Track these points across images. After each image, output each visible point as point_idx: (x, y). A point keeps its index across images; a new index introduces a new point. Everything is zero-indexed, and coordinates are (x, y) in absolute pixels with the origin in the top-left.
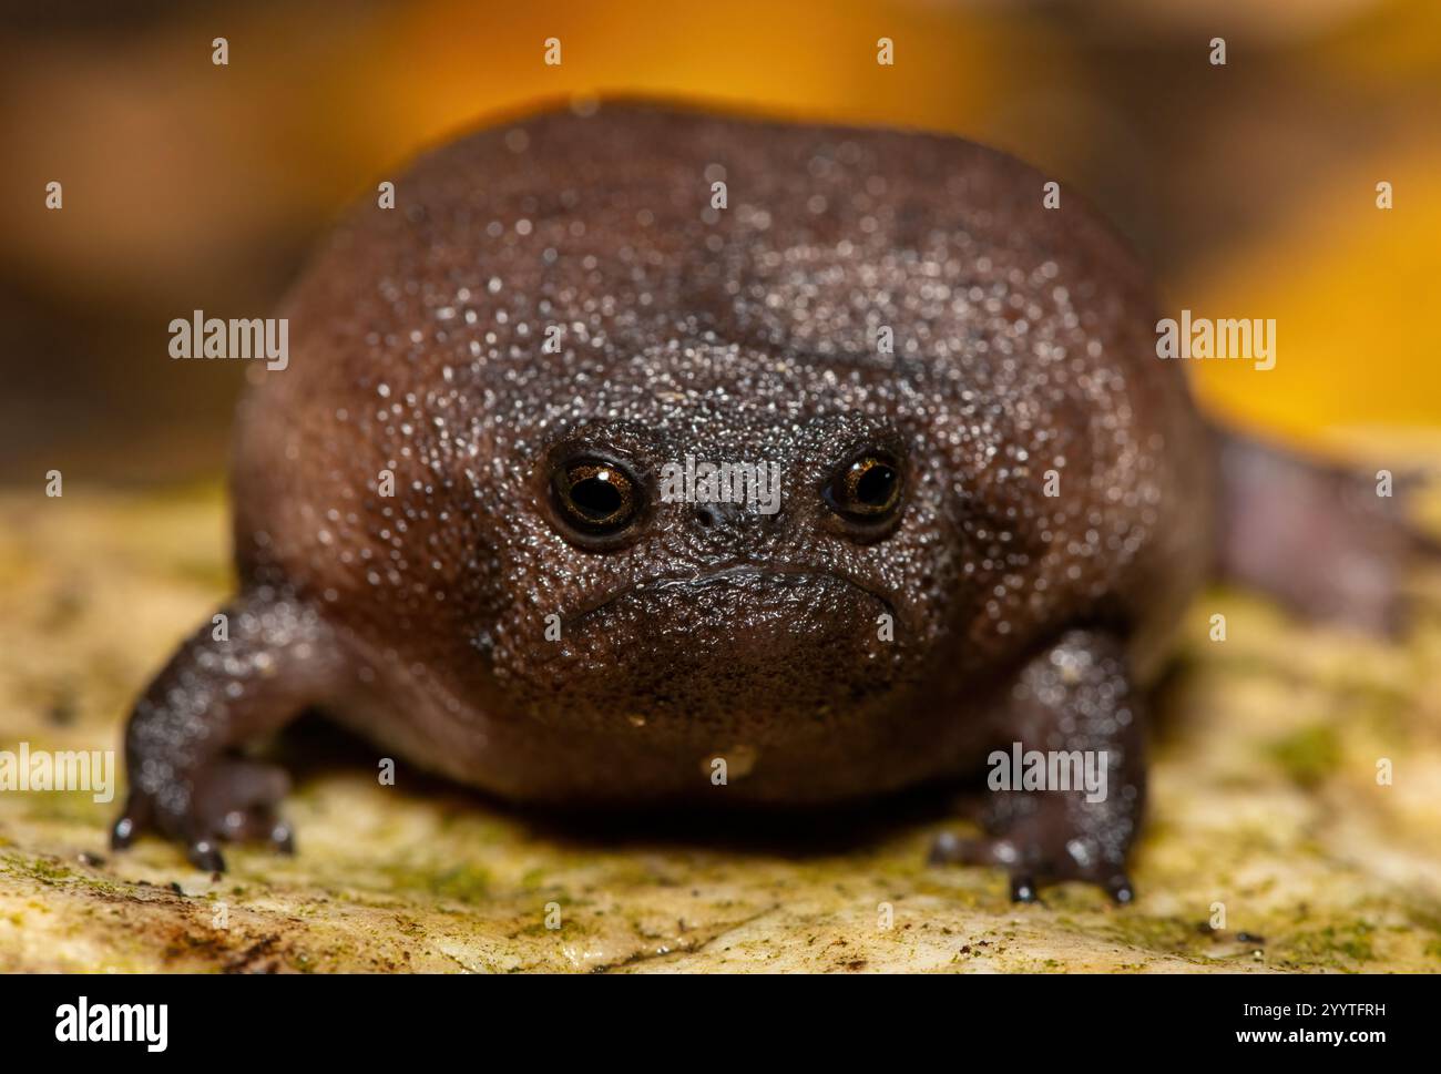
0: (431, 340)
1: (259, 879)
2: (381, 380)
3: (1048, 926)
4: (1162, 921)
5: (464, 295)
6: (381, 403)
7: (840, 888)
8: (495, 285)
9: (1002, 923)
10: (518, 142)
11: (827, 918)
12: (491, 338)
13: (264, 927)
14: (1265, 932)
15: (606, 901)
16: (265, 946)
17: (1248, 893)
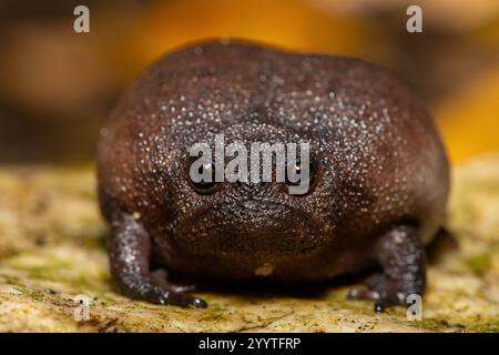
0: (159, 118)
1: (110, 300)
2: (140, 131)
3: (388, 320)
4: (429, 320)
5: (171, 102)
6: (140, 139)
7: (315, 306)
8: (183, 98)
9: (372, 319)
10: (199, 51)
11: (311, 316)
12: (179, 117)
13: (113, 316)
14: (465, 324)
15: (232, 309)
16: (113, 322)
17: (459, 311)
